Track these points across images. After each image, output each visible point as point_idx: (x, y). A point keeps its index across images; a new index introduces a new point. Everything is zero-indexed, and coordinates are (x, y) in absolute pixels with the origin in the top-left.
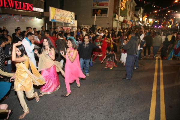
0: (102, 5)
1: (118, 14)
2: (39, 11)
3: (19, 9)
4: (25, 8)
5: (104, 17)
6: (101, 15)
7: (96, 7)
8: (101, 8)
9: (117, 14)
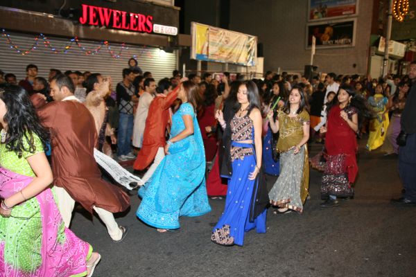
0: (338, 12)
1: (385, 36)
2: (168, 33)
3: (120, 29)
4: (135, 27)
5: (343, 48)
6: (334, 43)
7: (319, 20)
8: (333, 22)
9: (382, 35)
